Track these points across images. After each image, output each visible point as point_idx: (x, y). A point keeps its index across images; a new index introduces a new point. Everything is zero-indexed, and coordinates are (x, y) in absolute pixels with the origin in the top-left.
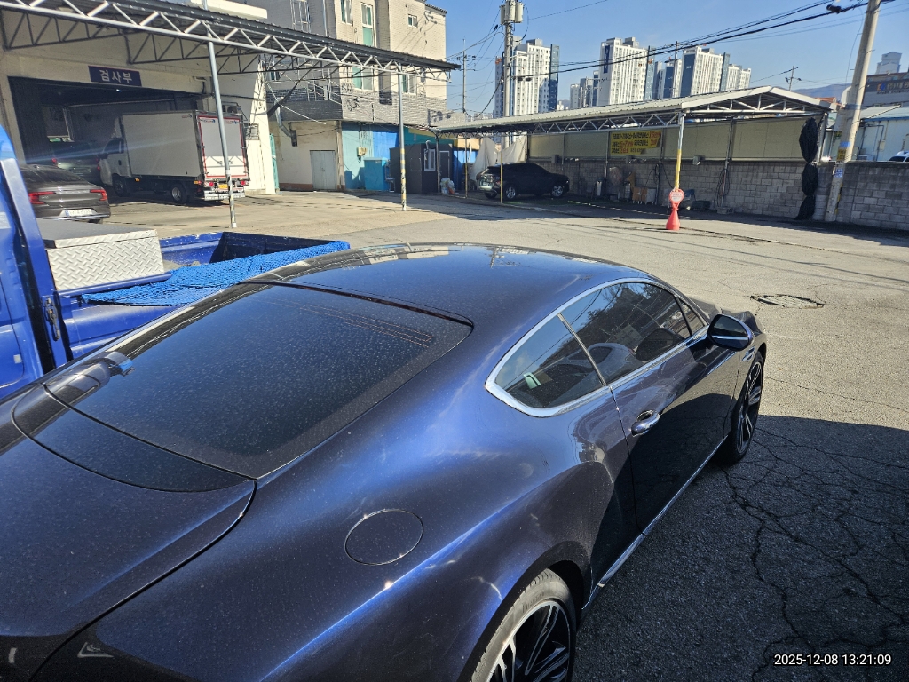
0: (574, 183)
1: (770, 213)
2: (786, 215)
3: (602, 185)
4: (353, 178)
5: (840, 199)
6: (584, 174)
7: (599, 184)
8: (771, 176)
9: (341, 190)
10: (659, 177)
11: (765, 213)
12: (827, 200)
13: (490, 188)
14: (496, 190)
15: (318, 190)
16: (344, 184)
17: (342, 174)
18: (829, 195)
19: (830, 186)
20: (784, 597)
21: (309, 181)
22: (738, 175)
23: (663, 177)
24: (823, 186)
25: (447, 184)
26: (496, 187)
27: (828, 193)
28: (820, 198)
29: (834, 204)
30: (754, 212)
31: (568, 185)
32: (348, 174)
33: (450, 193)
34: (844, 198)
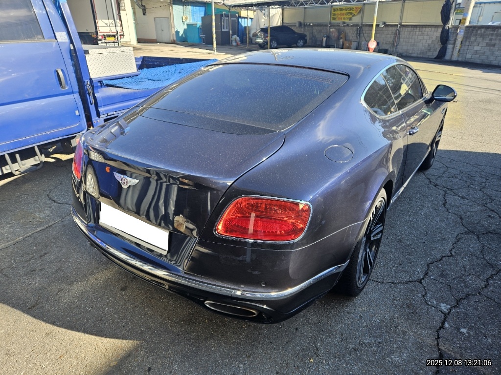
0: (310, 39)
1: (421, 56)
2: (430, 57)
3: (326, 40)
4: (180, 35)
5: (461, 47)
6: (316, 34)
7: (325, 39)
8: (423, 34)
9: (173, 42)
10: (359, 34)
11: (419, 56)
12: (453, 48)
13: (262, 41)
14: (266, 42)
15: (160, 43)
16: (175, 39)
17: (174, 32)
18: (454, 45)
19: (455, 40)
20: (461, 218)
21: (154, 37)
22: (405, 33)
23: (362, 35)
24: (452, 39)
25: (235, 39)
26: (265, 41)
27: (454, 44)
28: (450, 47)
29: (457, 50)
30: (413, 55)
31: (306, 40)
32: (177, 32)
33: (237, 45)
34: (463, 46)
